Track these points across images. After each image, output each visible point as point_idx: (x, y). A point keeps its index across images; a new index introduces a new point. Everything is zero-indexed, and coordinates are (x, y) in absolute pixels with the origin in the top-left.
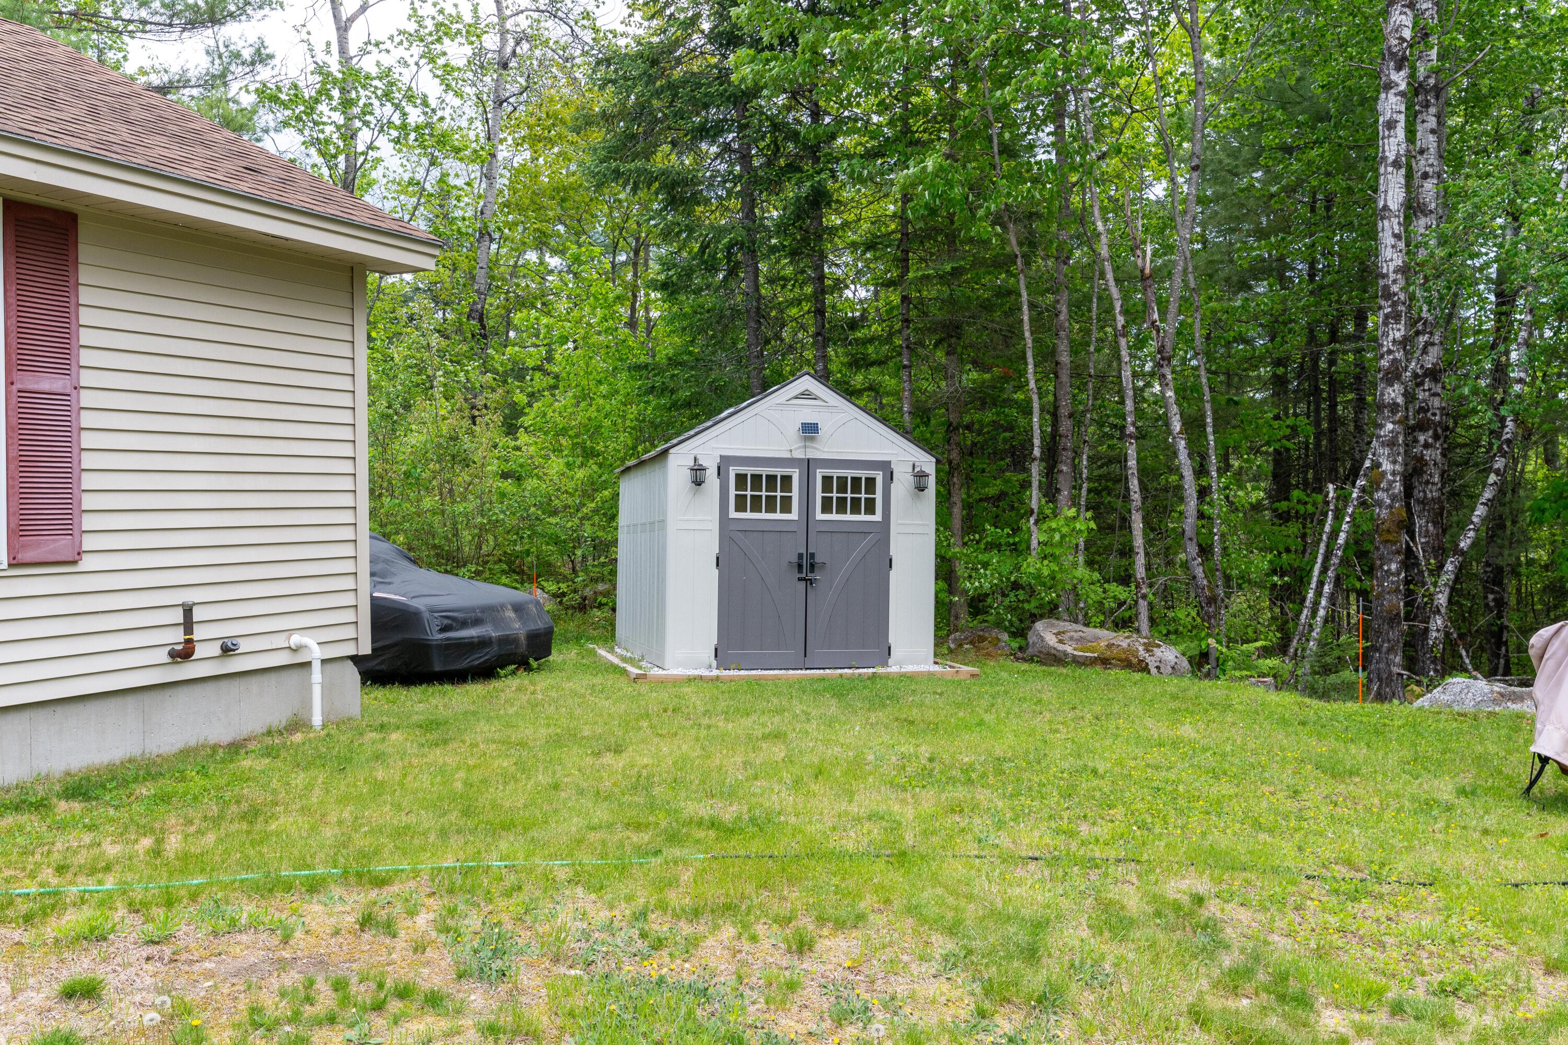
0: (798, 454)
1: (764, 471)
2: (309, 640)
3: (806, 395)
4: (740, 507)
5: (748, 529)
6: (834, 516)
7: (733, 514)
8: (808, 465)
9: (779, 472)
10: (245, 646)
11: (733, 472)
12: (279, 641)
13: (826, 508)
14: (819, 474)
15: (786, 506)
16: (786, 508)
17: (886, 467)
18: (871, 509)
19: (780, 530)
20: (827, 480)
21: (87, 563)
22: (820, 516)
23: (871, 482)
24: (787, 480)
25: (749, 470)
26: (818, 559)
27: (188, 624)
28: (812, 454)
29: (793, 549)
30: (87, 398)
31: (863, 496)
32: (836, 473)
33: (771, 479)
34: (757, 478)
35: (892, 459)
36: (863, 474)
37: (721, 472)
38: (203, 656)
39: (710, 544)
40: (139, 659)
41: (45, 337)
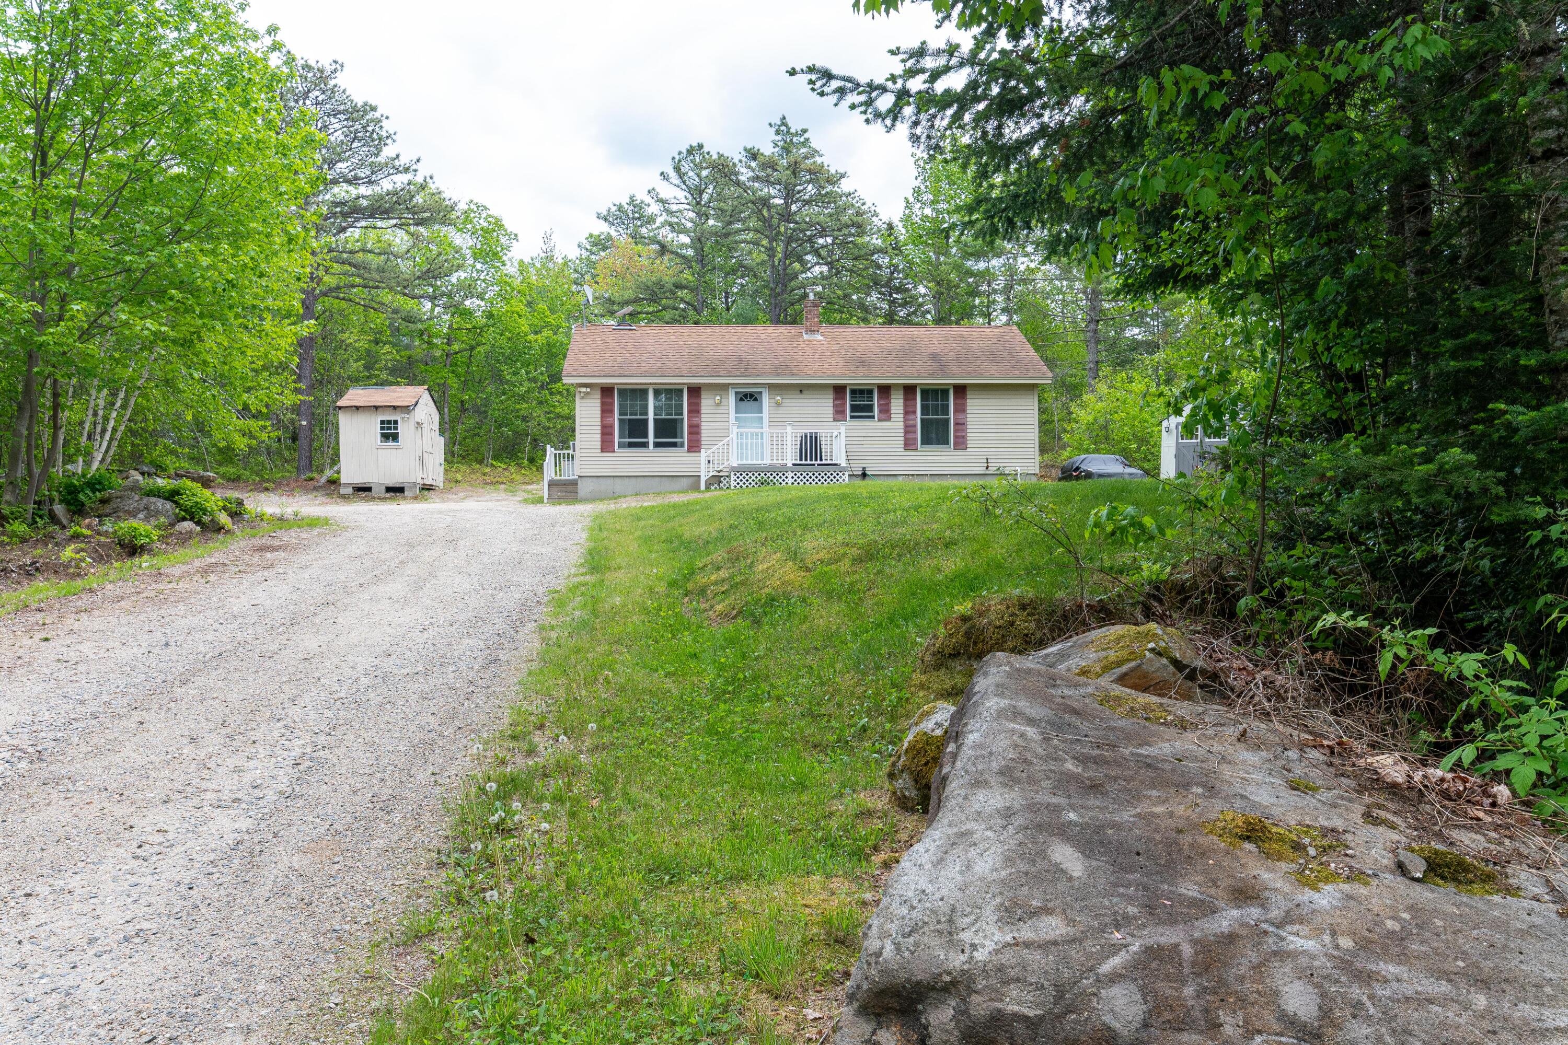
2: (1017, 468)
4: (1182, 439)
5: (1184, 445)
7: (1180, 441)
10: (1002, 468)
11: (1180, 427)
12: (1013, 469)
21: (968, 449)
27: (987, 463)
30: (968, 419)
37: (1177, 428)
38: (993, 469)
39: (1173, 451)
40: (980, 469)
41: (961, 409)
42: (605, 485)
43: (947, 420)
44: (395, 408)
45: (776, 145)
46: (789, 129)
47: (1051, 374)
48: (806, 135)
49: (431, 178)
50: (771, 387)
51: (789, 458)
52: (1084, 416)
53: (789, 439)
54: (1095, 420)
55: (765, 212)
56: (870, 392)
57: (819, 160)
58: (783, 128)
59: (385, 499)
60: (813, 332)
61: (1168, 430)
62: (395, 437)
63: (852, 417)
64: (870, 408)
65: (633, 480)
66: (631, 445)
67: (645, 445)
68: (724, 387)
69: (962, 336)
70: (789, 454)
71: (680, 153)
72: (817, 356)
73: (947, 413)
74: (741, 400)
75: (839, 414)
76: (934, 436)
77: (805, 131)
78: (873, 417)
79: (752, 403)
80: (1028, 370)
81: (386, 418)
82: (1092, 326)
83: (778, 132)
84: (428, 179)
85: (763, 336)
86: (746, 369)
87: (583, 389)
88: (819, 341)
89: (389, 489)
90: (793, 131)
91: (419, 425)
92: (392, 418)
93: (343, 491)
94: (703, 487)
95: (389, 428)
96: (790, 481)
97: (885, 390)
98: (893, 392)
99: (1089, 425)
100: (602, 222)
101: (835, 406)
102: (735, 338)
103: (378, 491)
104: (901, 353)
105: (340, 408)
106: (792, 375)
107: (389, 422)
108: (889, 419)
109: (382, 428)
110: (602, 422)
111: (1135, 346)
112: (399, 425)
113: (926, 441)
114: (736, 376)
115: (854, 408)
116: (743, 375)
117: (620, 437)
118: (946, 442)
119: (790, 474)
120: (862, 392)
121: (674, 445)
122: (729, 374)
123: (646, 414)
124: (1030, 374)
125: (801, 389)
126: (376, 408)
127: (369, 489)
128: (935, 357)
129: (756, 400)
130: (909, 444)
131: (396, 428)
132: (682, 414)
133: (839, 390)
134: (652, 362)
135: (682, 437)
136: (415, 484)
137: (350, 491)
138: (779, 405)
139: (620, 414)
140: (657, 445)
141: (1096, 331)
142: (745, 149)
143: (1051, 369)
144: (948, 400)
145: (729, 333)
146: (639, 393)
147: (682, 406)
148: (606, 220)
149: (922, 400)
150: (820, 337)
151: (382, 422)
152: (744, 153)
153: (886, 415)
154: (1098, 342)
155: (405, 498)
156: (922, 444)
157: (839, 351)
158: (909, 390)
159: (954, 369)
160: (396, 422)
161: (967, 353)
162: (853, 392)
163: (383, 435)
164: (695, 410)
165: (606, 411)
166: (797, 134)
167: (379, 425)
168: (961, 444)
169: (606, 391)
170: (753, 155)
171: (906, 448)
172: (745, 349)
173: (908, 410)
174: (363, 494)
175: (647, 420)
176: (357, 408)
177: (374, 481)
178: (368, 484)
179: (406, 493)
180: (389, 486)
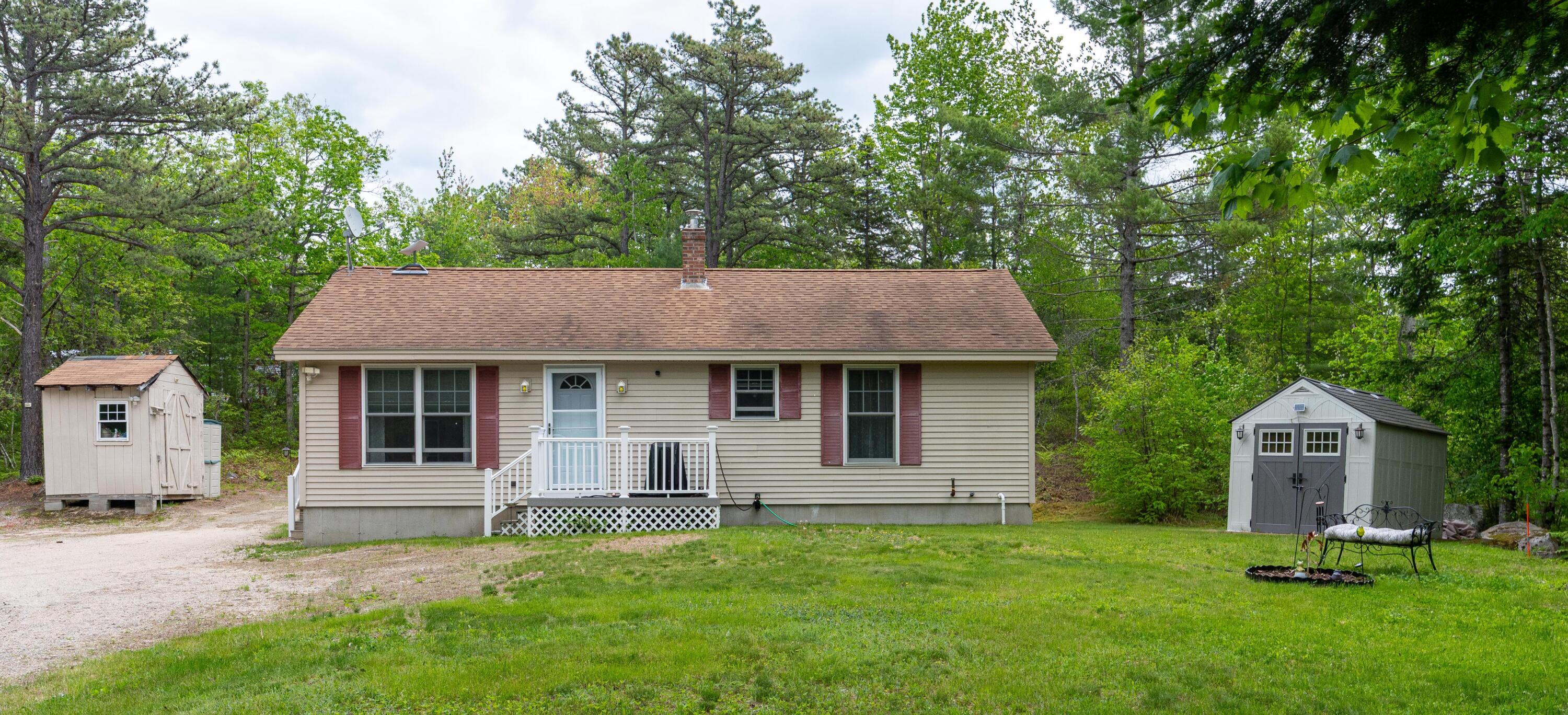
0: (1296, 422)
1: (1277, 431)
2: (1001, 495)
3: (1301, 389)
4: (1265, 450)
5: (1268, 461)
6: (1314, 454)
7: (1261, 454)
8: (1300, 427)
9: (1284, 431)
10: (976, 495)
11: (1261, 431)
12: (994, 495)
13: (1310, 448)
14: (1305, 431)
15: (1288, 448)
16: (1288, 450)
17: (1345, 427)
18: (1335, 448)
19: (1284, 461)
20: (1310, 435)
21: (923, 465)
22: (1306, 454)
23: (1335, 435)
24: (1288, 435)
25: (1269, 431)
26: (1304, 476)
27: (953, 486)
28: (1302, 421)
29: (1291, 471)
30: (924, 417)
31: (1330, 442)
32: (1315, 430)
33: (1280, 435)
34: (1273, 435)
35: (1349, 422)
36: (1330, 430)
37: (1256, 432)
38: (962, 497)
39: (1249, 469)
40: (940, 495)
41: (912, 401)
42: (347, 522)
43: (891, 419)
44: (119, 387)
45: (717, 32)
46: (735, 9)
47: (1055, 346)
48: (758, 16)
49: (216, 65)
50: (610, 366)
51: (624, 484)
52: (1110, 401)
53: (624, 454)
54: (1128, 406)
55: (700, 120)
56: (768, 374)
57: (769, 50)
58: (727, 7)
59: (105, 518)
60: (694, 279)
61: (1242, 436)
62: (122, 429)
63: (739, 414)
64: (767, 400)
65: (391, 513)
66: (390, 458)
67: (410, 458)
68: (536, 367)
69: (923, 285)
70: (624, 478)
71: (598, 46)
72: (691, 316)
73: (891, 409)
74: (564, 386)
75: (718, 411)
76: (870, 442)
77: (755, 9)
78: (772, 414)
79: (581, 391)
80: (1019, 340)
81: (108, 402)
82: (1127, 271)
83: (720, 14)
84: (210, 68)
85: (618, 285)
86: (572, 337)
87: (309, 370)
88: (702, 293)
89: (114, 504)
90: (739, 10)
91: (155, 412)
92: (117, 402)
93: (48, 506)
94: (488, 531)
95: (113, 417)
96: (624, 521)
97: (791, 371)
98: (804, 374)
99: (1118, 413)
100: (532, 142)
101: (711, 397)
102: (574, 288)
103: (98, 506)
104: (824, 312)
105: (42, 388)
106: (641, 348)
107: (113, 407)
108: (798, 417)
109: (103, 417)
110: (341, 421)
111: (1183, 296)
112: (127, 412)
113: (856, 451)
114: (552, 349)
115: (742, 400)
116: (563, 347)
117: (370, 444)
118: (889, 454)
119: (624, 511)
120: (755, 374)
121: (459, 458)
122: (541, 346)
123: (411, 409)
124: (1022, 347)
125: (659, 370)
126: (93, 387)
127: (84, 503)
128: (876, 319)
129: (587, 386)
130: (829, 458)
131: (122, 416)
132: (467, 409)
133: (718, 371)
134: (428, 325)
135: (469, 446)
136: (150, 497)
137: (58, 505)
138: (623, 394)
139: (371, 409)
140: (428, 458)
141: (1131, 277)
142: (673, 37)
143: (1056, 336)
144: (891, 387)
145: (568, 280)
146: (403, 375)
147: (467, 397)
148: (537, 140)
149: (851, 387)
150: (705, 287)
151: (103, 408)
152: (671, 41)
153: (793, 412)
154: (1133, 292)
155: (133, 517)
156: (851, 455)
157: (727, 309)
158: (830, 371)
159: (903, 338)
160: (122, 407)
161: (927, 312)
162: (741, 374)
163: (104, 426)
164: (489, 404)
165: (347, 404)
166: (744, 15)
167: (98, 412)
168: (912, 458)
169: (348, 373)
170: (682, 41)
171: (824, 463)
172: (583, 305)
173: (828, 404)
174: (76, 511)
175: (412, 419)
176: (66, 388)
177: (93, 490)
178: (86, 495)
179: (137, 509)
180: (115, 498)
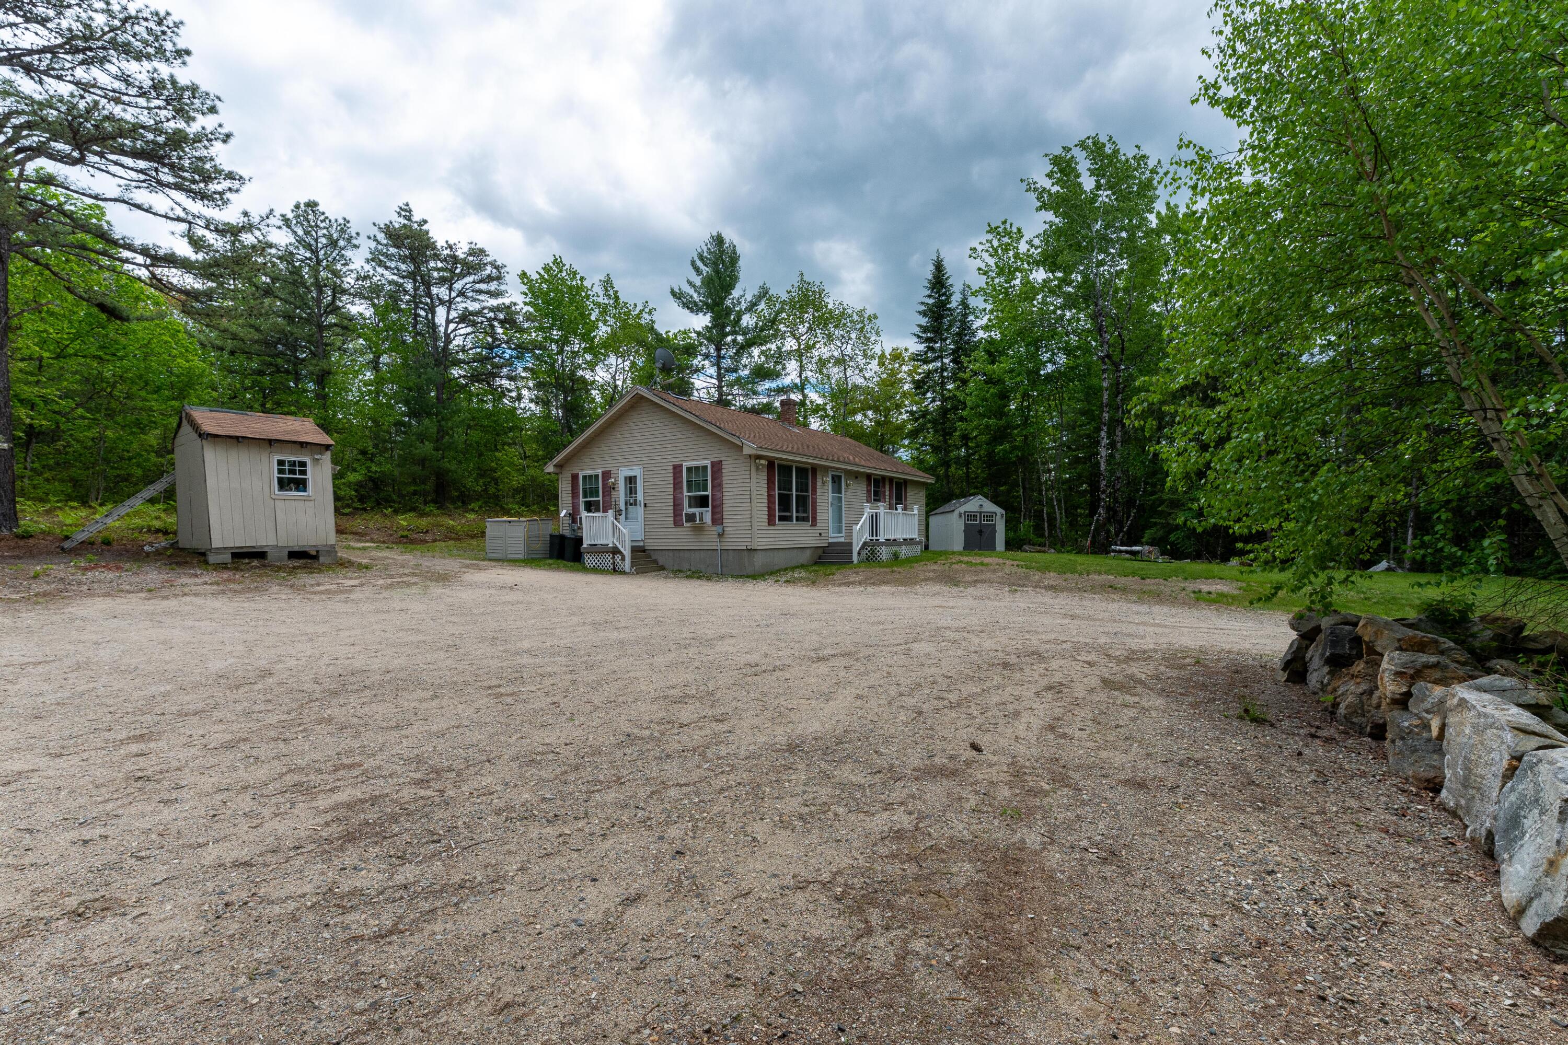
39: (963, 527)
42: (770, 558)
44: (301, 445)
59: (287, 569)
62: (301, 485)
63: (873, 500)
65: (784, 552)
68: (826, 470)
75: (869, 497)
81: (287, 458)
89: (294, 555)
92: (297, 459)
93: (217, 559)
95: (292, 472)
103: (277, 558)
107: (292, 464)
109: (281, 471)
112: (309, 468)
115: (874, 493)
121: (803, 519)
125: (856, 476)
126: (269, 442)
127: (262, 555)
131: (304, 472)
135: (808, 512)
136: (334, 547)
137: (227, 558)
140: (796, 519)
151: (281, 463)
153: (884, 499)
155: (319, 567)
160: (303, 464)
163: (280, 481)
164: (815, 488)
165: (771, 485)
167: (276, 467)
174: (255, 563)
176: (237, 438)
177: (272, 541)
178: (261, 547)
179: (322, 559)
180: (296, 549)
